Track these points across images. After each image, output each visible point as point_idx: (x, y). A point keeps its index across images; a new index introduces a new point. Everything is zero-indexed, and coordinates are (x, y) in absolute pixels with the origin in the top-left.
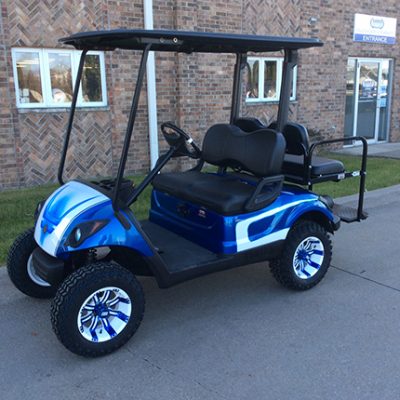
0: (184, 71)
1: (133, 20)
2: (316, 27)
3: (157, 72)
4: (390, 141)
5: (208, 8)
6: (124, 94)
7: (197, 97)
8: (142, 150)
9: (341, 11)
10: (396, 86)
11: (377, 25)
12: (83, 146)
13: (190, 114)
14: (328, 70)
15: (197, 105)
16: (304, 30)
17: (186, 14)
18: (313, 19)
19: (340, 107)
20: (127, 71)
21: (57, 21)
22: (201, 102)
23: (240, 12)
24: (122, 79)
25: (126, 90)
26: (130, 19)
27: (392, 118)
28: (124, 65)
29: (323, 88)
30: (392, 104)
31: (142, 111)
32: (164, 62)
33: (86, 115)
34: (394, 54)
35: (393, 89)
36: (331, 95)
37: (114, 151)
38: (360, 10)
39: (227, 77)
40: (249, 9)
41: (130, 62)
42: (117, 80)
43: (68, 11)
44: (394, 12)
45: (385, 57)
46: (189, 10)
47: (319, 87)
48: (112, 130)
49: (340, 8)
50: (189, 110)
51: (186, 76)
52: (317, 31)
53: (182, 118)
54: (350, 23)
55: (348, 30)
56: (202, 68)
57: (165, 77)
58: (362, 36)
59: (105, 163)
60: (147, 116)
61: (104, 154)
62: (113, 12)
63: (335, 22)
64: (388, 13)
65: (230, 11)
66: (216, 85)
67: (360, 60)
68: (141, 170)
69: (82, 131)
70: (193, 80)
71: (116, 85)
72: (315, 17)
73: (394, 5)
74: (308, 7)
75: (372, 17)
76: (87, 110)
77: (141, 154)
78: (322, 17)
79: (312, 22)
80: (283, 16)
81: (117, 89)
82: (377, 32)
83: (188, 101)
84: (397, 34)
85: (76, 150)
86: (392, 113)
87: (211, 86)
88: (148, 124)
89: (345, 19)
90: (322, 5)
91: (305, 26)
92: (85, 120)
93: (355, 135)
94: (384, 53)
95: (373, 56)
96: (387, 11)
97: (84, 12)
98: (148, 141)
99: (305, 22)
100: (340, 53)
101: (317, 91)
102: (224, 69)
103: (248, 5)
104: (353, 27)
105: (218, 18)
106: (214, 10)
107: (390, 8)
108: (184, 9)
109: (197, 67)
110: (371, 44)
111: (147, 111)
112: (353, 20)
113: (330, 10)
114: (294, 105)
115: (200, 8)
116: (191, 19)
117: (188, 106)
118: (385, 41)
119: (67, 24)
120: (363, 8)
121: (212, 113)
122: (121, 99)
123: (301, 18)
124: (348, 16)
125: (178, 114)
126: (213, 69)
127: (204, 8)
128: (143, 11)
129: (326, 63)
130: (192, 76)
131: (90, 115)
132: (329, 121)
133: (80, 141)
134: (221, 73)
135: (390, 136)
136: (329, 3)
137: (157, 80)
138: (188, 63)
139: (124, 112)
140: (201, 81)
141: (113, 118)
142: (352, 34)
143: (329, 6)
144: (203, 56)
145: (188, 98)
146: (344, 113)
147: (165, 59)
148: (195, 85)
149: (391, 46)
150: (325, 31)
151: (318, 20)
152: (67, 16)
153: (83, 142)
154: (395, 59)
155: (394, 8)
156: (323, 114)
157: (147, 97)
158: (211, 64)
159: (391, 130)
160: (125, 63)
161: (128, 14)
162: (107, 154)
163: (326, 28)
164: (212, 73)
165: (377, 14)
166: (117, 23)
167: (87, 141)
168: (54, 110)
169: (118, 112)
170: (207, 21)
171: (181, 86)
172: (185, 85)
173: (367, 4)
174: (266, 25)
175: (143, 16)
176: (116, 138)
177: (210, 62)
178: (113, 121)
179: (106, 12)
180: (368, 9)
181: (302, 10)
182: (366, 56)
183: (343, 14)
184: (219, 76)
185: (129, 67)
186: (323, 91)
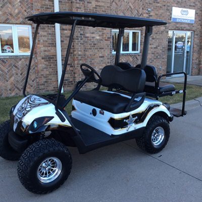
0: (77, 37)
1: (48, 8)
2: (151, 14)
3: (61, 37)
4: (192, 75)
5: (91, 3)
6: (43, 49)
7: (84, 51)
8: (54, 79)
9: (165, 6)
10: (195, 46)
11: (184, 13)
12: (19, 77)
13: (80, 60)
14: (158, 37)
15: (84, 55)
16: (144, 15)
17: (78, 5)
18: (149, 10)
19: (164, 57)
20: (44, 36)
21: (4, 9)
22: (87, 53)
23: (109, 5)
24: (42, 41)
25: (44, 46)
26: (46, 8)
27: (193, 63)
28: (43, 33)
29: (155, 47)
30: (193, 55)
31: (53, 58)
32: (65, 32)
33: (21, 60)
34: (194, 29)
35: (194, 47)
36: (159, 50)
37: (38, 80)
38: (175, 5)
39: (102, 40)
40: (114, 3)
41: (46, 31)
42: (39, 41)
43: (10, 3)
44: (194, 6)
45: (189, 30)
46: (79, 3)
47: (153, 46)
48: (36, 68)
49: (164, 4)
50: (80, 58)
51: (78, 39)
52: (151, 16)
53: (76, 62)
54: (169, 12)
55: (169, 16)
56: (87, 35)
57: (66, 40)
58: (176, 19)
59: (32, 86)
60: (56, 61)
61: (31, 82)
62: (36, 4)
63: (161, 11)
64: (190, 7)
65: (103, 4)
66: (95, 44)
67: (175, 32)
68: (53, 90)
69: (18, 69)
70: (82, 41)
71: (38, 44)
72: (151, 8)
73: (194, 3)
74: (146, 3)
75: (181, 9)
76: (21, 57)
77: (53, 81)
78: (154, 8)
79: (149, 11)
80: (133, 8)
81: (38, 46)
82: (185, 17)
83: (79, 53)
84: (195, 18)
85: (14, 79)
86: (193, 60)
87: (92, 45)
88: (56, 65)
89: (167, 10)
90: (154, 2)
91: (145, 13)
92: (20, 62)
93: (172, 72)
94: (188, 28)
95: (182, 30)
96: (190, 6)
97: (19, 4)
98: (57, 74)
99: (145, 11)
100: (164, 28)
101: (152, 48)
102: (99, 36)
103: (113, 1)
104: (171, 14)
105: (96, 8)
106: (94, 4)
107: (192, 4)
108: (77, 3)
109: (84, 35)
110: (182, 23)
111: (56, 58)
112: (171, 10)
113: (159, 5)
114: (139, 55)
115: (86, 3)
116: (81, 8)
117: (79, 55)
118: (189, 22)
119: (10, 10)
120: (177, 4)
121: (93, 59)
122: (41, 51)
123: (143, 9)
124: (169, 8)
125: (74, 60)
126: (94, 35)
127: (88, 2)
128: (53, 3)
129: (156, 33)
130: (81, 39)
131: (23, 60)
132: (159, 64)
133: (17, 74)
134: (98, 38)
135: (192, 72)
136: (158, 1)
137: (62, 41)
138: (79, 32)
139: (43, 58)
140: (87, 42)
141: (36, 61)
142: (171, 18)
143: (158, 3)
144: (88, 28)
145: (79, 51)
146: (166, 60)
147: (66, 30)
148: (83, 44)
149: (192, 24)
150: (156, 16)
151: (152, 10)
152: (10, 6)
153: (19, 75)
154: (194, 31)
155: (194, 4)
156: (155, 60)
157: (56, 50)
158: (93, 33)
159: (192, 69)
160: (43, 32)
161: (45, 5)
162: (33, 81)
163: (156, 14)
164: (93, 38)
165: (184, 7)
166: (38, 10)
167: (21, 74)
168: (2, 57)
169: (39, 58)
170: (90, 10)
171: (75, 44)
172: (77, 44)
173: (179, 2)
174: (123, 13)
175: (53, 6)
176: (38, 72)
177: (92, 32)
178: (37, 63)
179: (32, 4)
180: (180, 5)
181: (143, 5)
182: (179, 30)
183: (166, 7)
184: (97, 40)
185: (45, 34)
186: (155, 48)
